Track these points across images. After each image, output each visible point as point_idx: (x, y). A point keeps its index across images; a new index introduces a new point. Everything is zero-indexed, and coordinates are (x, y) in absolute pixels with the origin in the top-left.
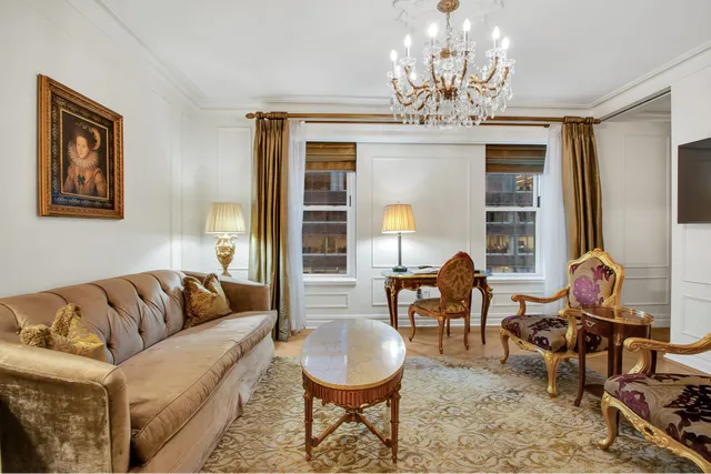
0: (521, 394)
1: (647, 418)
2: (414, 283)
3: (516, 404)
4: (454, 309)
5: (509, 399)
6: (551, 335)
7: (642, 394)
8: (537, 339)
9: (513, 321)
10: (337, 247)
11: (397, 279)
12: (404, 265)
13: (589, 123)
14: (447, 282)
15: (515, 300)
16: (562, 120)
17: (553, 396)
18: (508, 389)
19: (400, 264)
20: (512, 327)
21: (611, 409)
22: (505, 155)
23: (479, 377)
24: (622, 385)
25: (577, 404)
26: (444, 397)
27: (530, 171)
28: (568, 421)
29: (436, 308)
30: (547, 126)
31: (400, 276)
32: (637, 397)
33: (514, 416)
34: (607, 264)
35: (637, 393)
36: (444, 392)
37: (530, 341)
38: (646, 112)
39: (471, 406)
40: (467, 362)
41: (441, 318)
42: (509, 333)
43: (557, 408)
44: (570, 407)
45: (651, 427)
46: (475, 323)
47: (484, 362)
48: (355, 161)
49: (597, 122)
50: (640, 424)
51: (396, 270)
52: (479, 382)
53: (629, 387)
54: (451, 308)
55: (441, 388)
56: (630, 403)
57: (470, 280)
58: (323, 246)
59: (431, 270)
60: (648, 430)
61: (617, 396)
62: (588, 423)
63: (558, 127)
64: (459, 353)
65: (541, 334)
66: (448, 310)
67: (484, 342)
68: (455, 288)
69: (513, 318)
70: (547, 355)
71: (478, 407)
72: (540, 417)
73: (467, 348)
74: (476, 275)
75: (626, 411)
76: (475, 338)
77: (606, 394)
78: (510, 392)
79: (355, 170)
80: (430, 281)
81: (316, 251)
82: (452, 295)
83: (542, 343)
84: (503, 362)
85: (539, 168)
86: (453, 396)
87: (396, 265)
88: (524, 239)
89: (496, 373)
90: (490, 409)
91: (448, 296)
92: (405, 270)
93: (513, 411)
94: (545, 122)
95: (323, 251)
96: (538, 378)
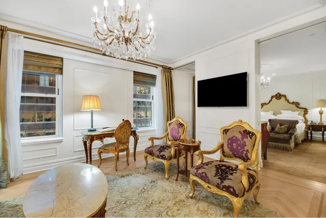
0: (156, 182)
1: (209, 182)
2: (101, 137)
3: (156, 188)
4: (122, 148)
5: (152, 186)
6: (166, 153)
7: (205, 173)
8: (161, 156)
9: (150, 149)
10: (44, 118)
11: (91, 136)
12: (94, 127)
13: (170, 69)
14: (119, 135)
15: (150, 140)
16: (162, 66)
17: (168, 179)
18: (150, 181)
19: (92, 127)
20: (150, 152)
21: (194, 181)
22: (141, 77)
23: (137, 179)
24: (197, 171)
25: (177, 180)
26: (123, 195)
27: (150, 85)
28: (176, 189)
29: (114, 148)
30: (157, 68)
31: (93, 133)
32: (204, 174)
33: (156, 194)
34: (181, 122)
35: (203, 173)
36: (122, 193)
37: (158, 157)
38: (186, 69)
39: (137, 197)
40: (130, 172)
41: (116, 153)
42: (148, 155)
43: (171, 184)
44: (175, 182)
45: (210, 186)
46: (131, 151)
47: (137, 170)
48: (62, 69)
49: (173, 69)
50: (205, 185)
51: (90, 131)
52: (138, 181)
53: (200, 171)
54: (121, 147)
55: (120, 191)
56: (201, 178)
57: (130, 133)
58: (34, 117)
59: (110, 129)
60: (208, 187)
61: (196, 175)
62: (183, 188)
63: (160, 69)
64: (125, 168)
65: (162, 153)
66: (120, 148)
67: (135, 160)
68: (123, 137)
69: (150, 148)
70: (165, 162)
71: (140, 195)
72: (165, 191)
73: (128, 165)
74: (132, 130)
75: (199, 181)
76: (131, 159)
77: (191, 175)
78: (151, 182)
79: (62, 74)
80: (110, 135)
81: (28, 121)
82: (122, 141)
83: (163, 157)
84: (145, 168)
85: (154, 84)
86: (127, 194)
87: (90, 128)
88: (139, 112)
89: (143, 174)
90: (145, 195)
91: (120, 142)
92: (95, 130)
93: (155, 192)
94: (156, 66)
95: (34, 121)
96: (160, 172)
